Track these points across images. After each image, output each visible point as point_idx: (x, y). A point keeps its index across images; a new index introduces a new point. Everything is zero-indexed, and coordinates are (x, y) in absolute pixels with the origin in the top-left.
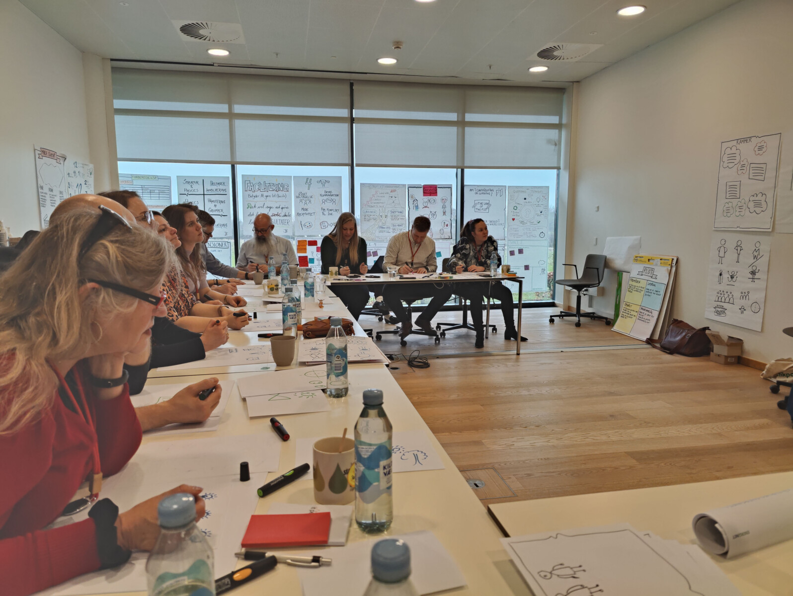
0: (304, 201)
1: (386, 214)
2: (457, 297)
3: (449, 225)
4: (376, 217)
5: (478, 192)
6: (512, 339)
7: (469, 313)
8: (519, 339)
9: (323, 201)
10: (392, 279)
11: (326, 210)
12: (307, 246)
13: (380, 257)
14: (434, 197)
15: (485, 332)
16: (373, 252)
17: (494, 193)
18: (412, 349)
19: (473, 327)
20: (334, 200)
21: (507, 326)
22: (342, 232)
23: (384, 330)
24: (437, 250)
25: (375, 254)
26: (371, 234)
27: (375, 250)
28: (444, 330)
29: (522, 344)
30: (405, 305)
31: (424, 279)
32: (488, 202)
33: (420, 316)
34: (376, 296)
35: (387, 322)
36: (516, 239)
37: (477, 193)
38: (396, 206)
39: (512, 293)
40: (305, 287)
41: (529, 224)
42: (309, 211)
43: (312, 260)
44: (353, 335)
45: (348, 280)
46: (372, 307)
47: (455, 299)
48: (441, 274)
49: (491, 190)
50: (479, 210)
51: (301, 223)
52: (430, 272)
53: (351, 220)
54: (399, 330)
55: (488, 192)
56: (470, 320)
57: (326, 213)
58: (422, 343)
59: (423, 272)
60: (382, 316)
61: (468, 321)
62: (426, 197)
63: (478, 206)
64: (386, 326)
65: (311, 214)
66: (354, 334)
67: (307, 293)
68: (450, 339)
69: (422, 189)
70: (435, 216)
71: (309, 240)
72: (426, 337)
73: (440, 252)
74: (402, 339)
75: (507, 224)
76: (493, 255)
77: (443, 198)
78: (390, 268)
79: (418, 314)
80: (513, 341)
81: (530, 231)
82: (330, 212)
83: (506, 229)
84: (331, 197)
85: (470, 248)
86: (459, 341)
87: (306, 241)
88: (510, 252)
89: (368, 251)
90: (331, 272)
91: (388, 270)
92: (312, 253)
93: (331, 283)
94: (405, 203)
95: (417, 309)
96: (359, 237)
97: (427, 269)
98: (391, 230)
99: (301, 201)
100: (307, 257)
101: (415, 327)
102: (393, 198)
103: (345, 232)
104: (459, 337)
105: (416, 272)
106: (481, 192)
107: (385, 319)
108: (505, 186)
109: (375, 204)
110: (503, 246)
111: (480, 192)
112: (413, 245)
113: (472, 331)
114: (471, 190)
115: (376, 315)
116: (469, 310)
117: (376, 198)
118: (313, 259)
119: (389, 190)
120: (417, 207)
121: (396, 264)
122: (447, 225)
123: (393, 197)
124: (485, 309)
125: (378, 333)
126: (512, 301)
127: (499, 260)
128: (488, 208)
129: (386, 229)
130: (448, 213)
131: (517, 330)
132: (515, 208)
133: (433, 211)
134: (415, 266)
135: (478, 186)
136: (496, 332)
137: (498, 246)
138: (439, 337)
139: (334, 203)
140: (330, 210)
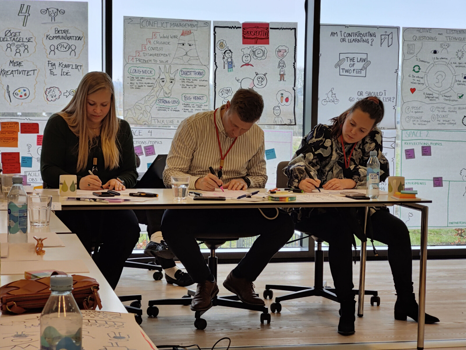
0: (14, 48)
1: (172, 76)
2: (305, 235)
3: (291, 99)
4: (154, 81)
5: (347, 39)
6: (409, 318)
7: (326, 266)
8: (422, 319)
9: (52, 48)
10: (180, 201)
11: (57, 64)
12: (19, 133)
13: (159, 156)
14: (263, 47)
15: (357, 304)
16: (145, 148)
17: (377, 40)
18: (217, 335)
19: (334, 295)
20: (73, 48)
21: (398, 294)
22: (87, 107)
23: (163, 297)
24: (267, 147)
25: (150, 150)
26: (143, 114)
27: (150, 144)
28: (278, 300)
29: (429, 329)
30: (204, 249)
31: (241, 201)
32: (364, 56)
33: (234, 272)
34: (150, 232)
35: (170, 281)
36: (417, 127)
37: (344, 40)
38: (190, 62)
39: (409, 229)
40: (9, 213)
41: (442, 99)
42: (25, 67)
43: (28, 162)
44: (97, 308)
45: (95, 200)
46: (142, 252)
47: (301, 239)
48: (273, 192)
49: (371, 35)
50: (347, 71)
51: (8, 89)
52: (252, 187)
53: (104, 88)
54: (192, 297)
55: (364, 38)
56: (328, 281)
57: (57, 70)
58: (236, 323)
59: (240, 187)
60: (160, 269)
61: (324, 281)
62: (248, 46)
63: (346, 65)
64: (167, 289)
65: (27, 73)
66: (100, 307)
67: (13, 225)
68: (290, 316)
69: (241, 30)
70: (264, 83)
71: (23, 122)
72: (245, 312)
73: (272, 151)
74: (198, 315)
75: (399, 98)
76: (373, 157)
77: (280, 48)
78: (176, 180)
79: (230, 268)
80: (412, 322)
81: (444, 113)
82: (65, 70)
83: (398, 109)
84: (67, 41)
85: (331, 146)
86: (306, 320)
87: (17, 123)
88: (407, 151)
89: (135, 145)
90: (64, 184)
91: (173, 181)
92: (29, 146)
93: (63, 206)
94: (209, 56)
95: (227, 259)
96: (119, 119)
97: (248, 182)
98: (180, 107)
99: (9, 47)
100: (18, 154)
101: (223, 293)
102: (186, 47)
103: (91, 109)
104: (308, 313)
105: (226, 188)
106: (353, 38)
107: (167, 277)
108: (398, 28)
109: (152, 58)
110: (393, 140)
111: (350, 38)
112: (222, 136)
113: (333, 302)
114: (333, 34)
115: (150, 268)
116: (326, 261)
117: (154, 46)
118: (30, 159)
119: (178, 31)
120: (231, 65)
121: (189, 171)
122: (287, 100)
123: (186, 45)
124: (357, 259)
125: (151, 303)
126: (410, 245)
127: (385, 167)
128: (364, 68)
129: (171, 104)
130: (289, 77)
131: (418, 302)
132: (417, 69)
133: (261, 72)
134: (224, 177)
135: (346, 26)
136: (378, 305)
137: (384, 139)
138: (270, 312)
139: (73, 52)
140: (66, 66)
